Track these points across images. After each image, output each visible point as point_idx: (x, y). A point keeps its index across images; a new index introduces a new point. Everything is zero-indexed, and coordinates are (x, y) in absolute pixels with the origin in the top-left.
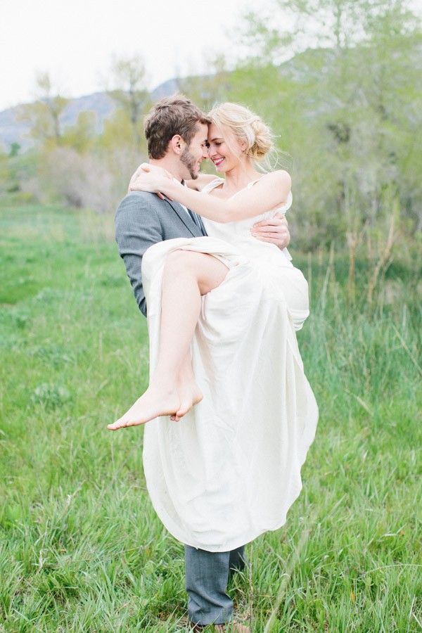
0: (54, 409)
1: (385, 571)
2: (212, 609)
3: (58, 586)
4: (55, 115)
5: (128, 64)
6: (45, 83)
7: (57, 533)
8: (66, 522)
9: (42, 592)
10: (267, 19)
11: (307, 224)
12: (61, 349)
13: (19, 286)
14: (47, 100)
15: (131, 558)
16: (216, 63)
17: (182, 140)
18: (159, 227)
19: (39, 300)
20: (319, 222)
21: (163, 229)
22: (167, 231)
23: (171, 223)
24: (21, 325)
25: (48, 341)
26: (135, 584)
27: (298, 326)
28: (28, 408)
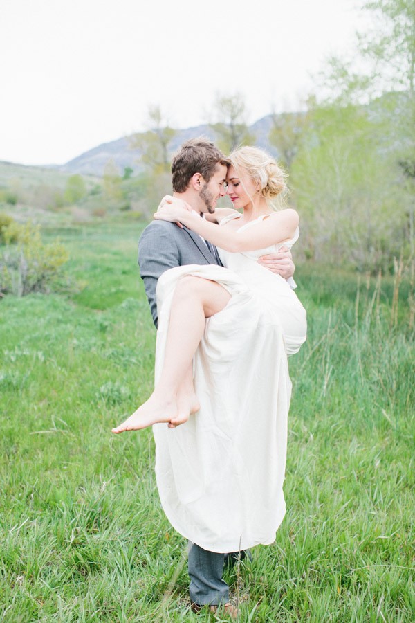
0: (114, 405)
1: (373, 571)
2: (210, 592)
3: (82, 561)
4: (164, 144)
5: (230, 101)
6: (156, 115)
7: (92, 514)
8: (101, 506)
9: (69, 564)
10: (349, 64)
11: (372, 249)
12: (132, 353)
13: (110, 295)
14: (158, 131)
15: (151, 541)
16: (308, 102)
17: (202, 178)
18: (177, 253)
19: (122, 308)
20: (384, 249)
21: (180, 254)
22: (184, 257)
23: (187, 250)
24: (103, 329)
25: (121, 345)
26: (151, 564)
27: (294, 350)
28: (92, 403)
